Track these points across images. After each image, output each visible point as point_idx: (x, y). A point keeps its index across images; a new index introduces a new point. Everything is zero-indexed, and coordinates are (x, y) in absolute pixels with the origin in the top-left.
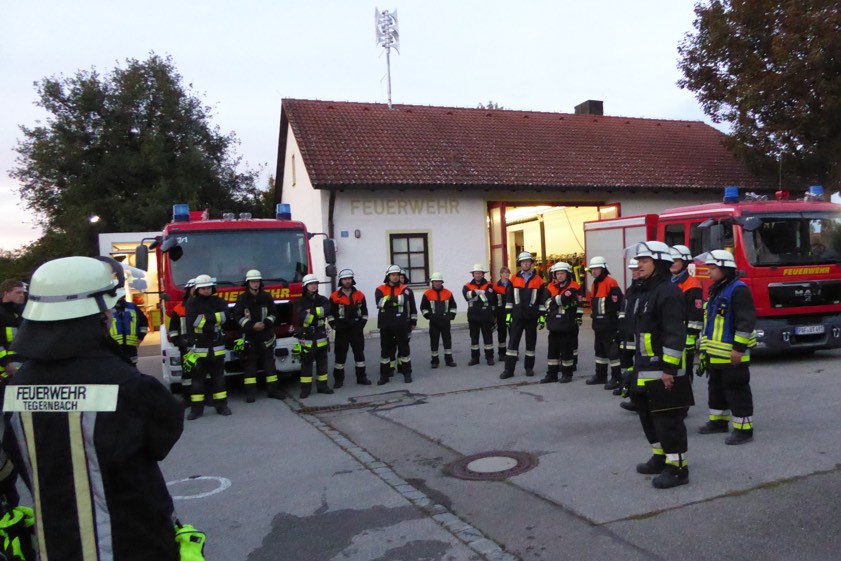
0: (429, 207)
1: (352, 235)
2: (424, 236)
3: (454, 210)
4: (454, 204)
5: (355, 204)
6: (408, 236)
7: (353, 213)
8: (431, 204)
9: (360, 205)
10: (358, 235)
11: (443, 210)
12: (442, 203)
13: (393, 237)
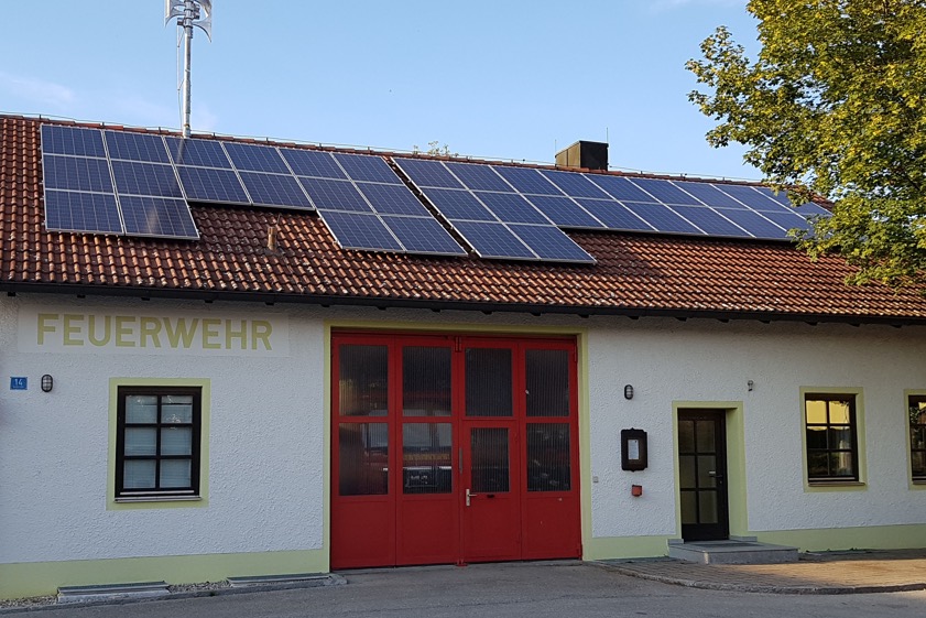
0: (206, 334)
1: (34, 383)
2: (195, 393)
3: (260, 341)
4: (261, 329)
5: (47, 323)
6: (159, 392)
7: (40, 342)
8: (212, 328)
9: (58, 324)
10: (48, 386)
11: (236, 342)
12: (236, 327)
13: (124, 393)
